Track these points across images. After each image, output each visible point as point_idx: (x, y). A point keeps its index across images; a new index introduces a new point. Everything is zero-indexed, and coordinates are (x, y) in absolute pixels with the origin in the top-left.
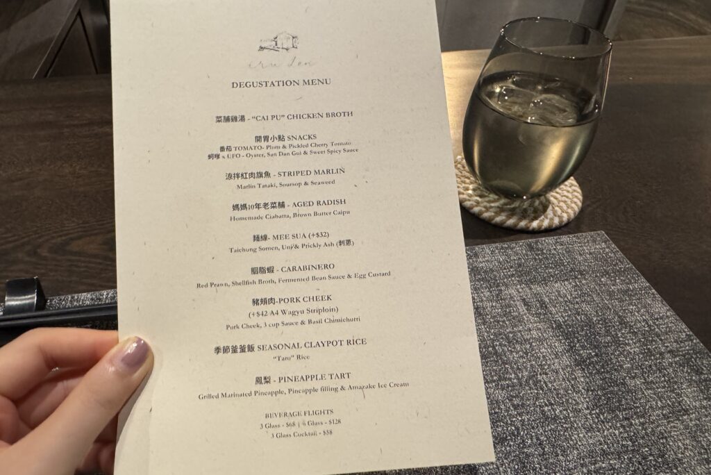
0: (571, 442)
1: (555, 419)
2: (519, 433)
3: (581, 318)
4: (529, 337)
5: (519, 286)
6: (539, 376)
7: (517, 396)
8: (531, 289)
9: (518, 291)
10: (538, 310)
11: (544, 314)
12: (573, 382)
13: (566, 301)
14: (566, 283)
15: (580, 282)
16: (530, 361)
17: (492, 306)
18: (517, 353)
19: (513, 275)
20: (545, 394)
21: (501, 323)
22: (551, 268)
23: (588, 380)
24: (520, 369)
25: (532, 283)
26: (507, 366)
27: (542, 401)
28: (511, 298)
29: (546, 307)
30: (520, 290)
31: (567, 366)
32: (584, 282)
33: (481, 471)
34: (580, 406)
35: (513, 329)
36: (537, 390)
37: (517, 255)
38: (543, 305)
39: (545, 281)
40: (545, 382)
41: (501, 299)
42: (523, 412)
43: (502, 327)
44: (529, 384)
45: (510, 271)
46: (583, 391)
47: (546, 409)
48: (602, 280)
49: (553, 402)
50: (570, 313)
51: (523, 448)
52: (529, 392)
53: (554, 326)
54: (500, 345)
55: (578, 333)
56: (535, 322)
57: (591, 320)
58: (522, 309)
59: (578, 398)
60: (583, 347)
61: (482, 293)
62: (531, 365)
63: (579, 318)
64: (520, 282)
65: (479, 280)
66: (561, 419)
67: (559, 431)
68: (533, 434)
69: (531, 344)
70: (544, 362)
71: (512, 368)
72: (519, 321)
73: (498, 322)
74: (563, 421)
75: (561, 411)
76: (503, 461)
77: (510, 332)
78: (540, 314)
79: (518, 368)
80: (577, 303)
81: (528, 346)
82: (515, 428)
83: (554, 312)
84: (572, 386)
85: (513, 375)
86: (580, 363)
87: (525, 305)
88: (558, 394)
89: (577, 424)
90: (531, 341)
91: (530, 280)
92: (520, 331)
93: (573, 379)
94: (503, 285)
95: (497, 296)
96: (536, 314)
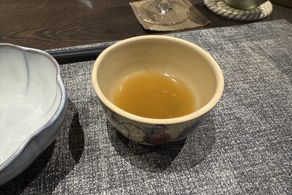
0: (288, 105)
1: (277, 95)
2: (259, 102)
3: (281, 54)
4: (256, 62)
5: (247, 42)
6: (264, 78)
7: (255, 87)
8: (253, 43)
9: (247, 44)
10: (258, 51)
11: (262, 53)
12: (283, 80)
13: (272, 47)
14: (270, 40)
15: (277, 39)
16: (259, 72)
17: (235, 50)
18: (251, 68)
19: (243, 38)
20: (269, 85)
21: (241, 57)
22: (262, 34)
24: (254, 75)
25: (253, 41)
26: (247, 74)
27: (268, 88)
28: (244, 47)
29: (262, 50)
30: (248, 44)
31: (278, 73)
32: (279, 39)
33: (243, 119)
34: (289, 90)
35: (247, 59)
36: (265, 83)
37: (243, 30)
38: (260, 49)
39: (260, 39)
40: (268, 80)
41: (239, 47)
42: (260, 93)
43: (241, 58)
44: (260, 81)
45: (241, 36)
46: (289, 83)
47: (271, 91)
48: (288, 38)
49: (274, 88)
50: (275, 52)
51: (263, 108)
52: (261, 84)
53: (268, 57)
54: (242, 66)
55: (281, 59)
56: (258, 56)
57: (286, 54)
58: (250, 51)
59: (287, 86)
60: (285, 65)
61: (229, 45)
62: (260, 74)
63: (280, 53)
64: (247, 40)
65: (226, 40)
66: (280, 95)
67: (280, 100)
68: (267, 102)
70: (266, 72)
71: (250, 75)
72: (250, 56)
73: (239, 56)
74: (281, 96)
75: (279, 92)
76: (253, 114)
77: (246, 60)
78: (260, 52)
79: (253, 75)
80: (278, 47)
81: (257, 66)
82: (257, 100)
83: (267, 51)
84: (283, 81)
85: (251, 78)
86: (284, 71)
87: (251, 49)
88: (276, 85)
89: (289, 97)
90: (258, 63)
91: (252, 39)
92: (251, 60)
93: (282, 78)
94: (239, 42)
95: (237, 46)
96: (258, 53)
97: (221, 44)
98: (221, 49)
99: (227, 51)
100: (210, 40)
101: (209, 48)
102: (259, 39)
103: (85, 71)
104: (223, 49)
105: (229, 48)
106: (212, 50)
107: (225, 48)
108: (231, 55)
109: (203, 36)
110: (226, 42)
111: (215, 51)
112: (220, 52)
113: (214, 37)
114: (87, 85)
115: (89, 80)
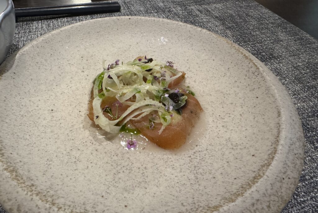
3: (227, 15)
4: (202, 21)
5: (195, 6)
8: (202, 6)
10: (206, 12)
11: (209, 14)
12: (225, 34)
13: (219, 10)
14: (219, 4)
17: (183, 12)
19: (192, 3)
23: (232, 33)
25: (202, 5)
28: (192, 9)
29: (210, 12)
30: (196, 7)
31: (222, 29)
32: (227, 4)
35: (194, 19)
38: (208, 11)
41: (187, 10)
46: (231, 37)
48: (236, 3)
50: (221, 13)
53: (214, 17)
55: (226, 19)
56: (205, 16)
57: (232, 15)
58: (198, 13)
60: (229, 23)
61: (177, 8)
63: (226, 14)
64: (196, 5)
65: (175, 5)
69: (203, 24)
70: (210, 29)
72: (197, 16)
73: (186, 17)
77: (192, 20)
78: (207, 14)
80: (225, 10)
81: (202, 24)
83: (214, 13)
84: (225, 35)
86: (229, 28)
87: (199, 11)
90: (203, 22)
91: (201, 4)
92: (197, 19)
93: (225, 33)
94: (187, 6)
95: (185, 9)
96: (205, 14)
97: (170, 7)
98: (169, 11)
99: (175, 13)
100: (159, 5)
101: (156, 11)
102: (208, 3)
103: (20, 30)
104: (171, 12)
105: (177, 11)
106: (159, 12)
107: (173, 11)
108: (178, 16)
109: (152, 2)
110: (175, 6)
111: (162, 13)
112: (168, 14)
113: (164, 2)
114: (20, 42)
115: (23, 38)
